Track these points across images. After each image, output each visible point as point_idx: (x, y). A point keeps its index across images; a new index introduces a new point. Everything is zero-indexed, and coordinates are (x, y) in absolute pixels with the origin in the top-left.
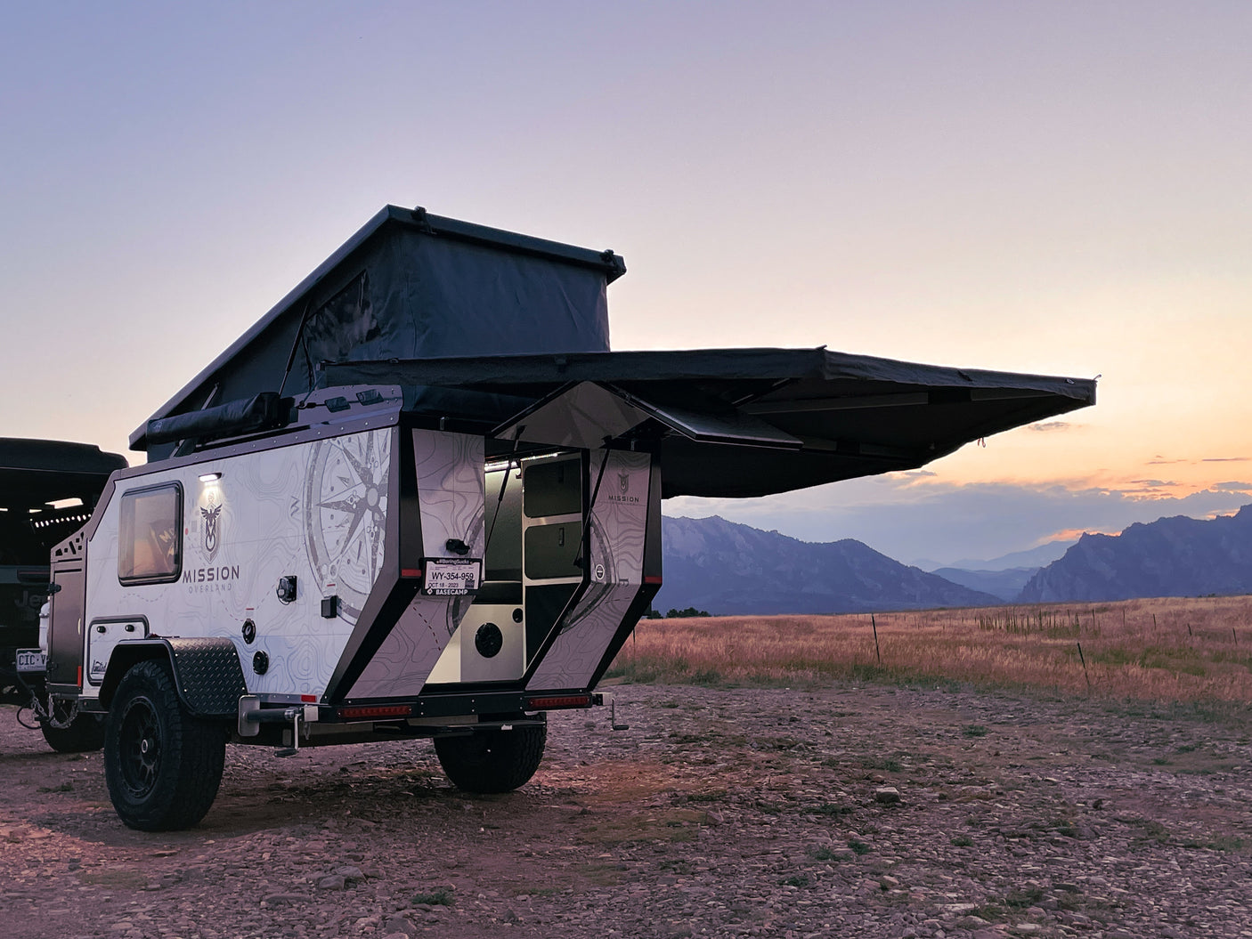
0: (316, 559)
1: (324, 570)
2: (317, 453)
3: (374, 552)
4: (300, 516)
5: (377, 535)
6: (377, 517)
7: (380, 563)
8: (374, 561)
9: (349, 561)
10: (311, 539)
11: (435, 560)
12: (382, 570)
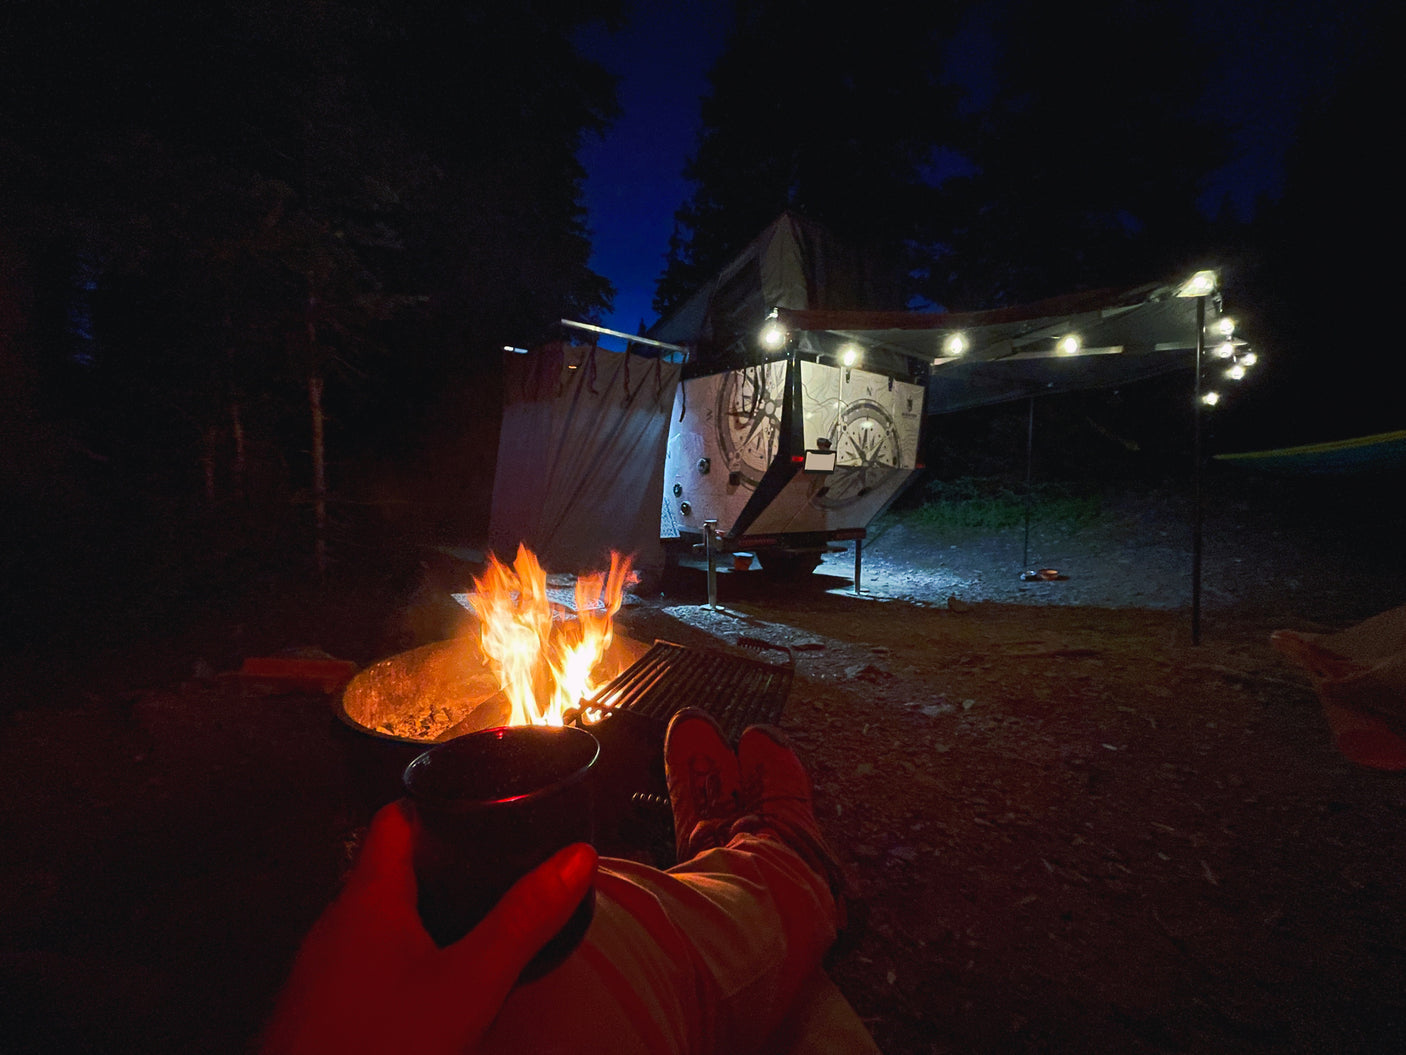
0: (725, 449)
1: (731, 455)
2: (726, 380)
3: (770, 444)
4: (713, 421)
5: (773, 432)
6: (773, 421)
7: (775, 451)
8: (770, 451)
9: (750, 450)
10: (721, 435)
11: (813, 452)
12: (776, 457)
